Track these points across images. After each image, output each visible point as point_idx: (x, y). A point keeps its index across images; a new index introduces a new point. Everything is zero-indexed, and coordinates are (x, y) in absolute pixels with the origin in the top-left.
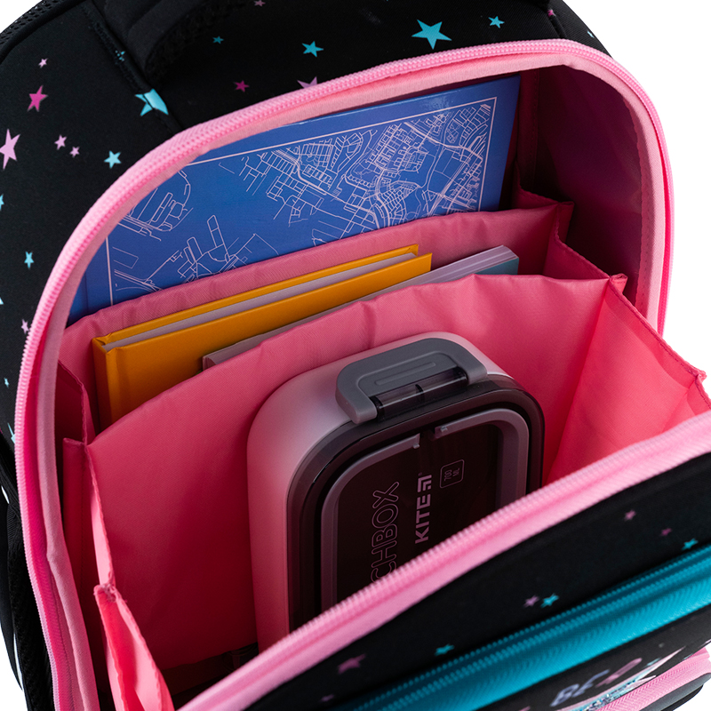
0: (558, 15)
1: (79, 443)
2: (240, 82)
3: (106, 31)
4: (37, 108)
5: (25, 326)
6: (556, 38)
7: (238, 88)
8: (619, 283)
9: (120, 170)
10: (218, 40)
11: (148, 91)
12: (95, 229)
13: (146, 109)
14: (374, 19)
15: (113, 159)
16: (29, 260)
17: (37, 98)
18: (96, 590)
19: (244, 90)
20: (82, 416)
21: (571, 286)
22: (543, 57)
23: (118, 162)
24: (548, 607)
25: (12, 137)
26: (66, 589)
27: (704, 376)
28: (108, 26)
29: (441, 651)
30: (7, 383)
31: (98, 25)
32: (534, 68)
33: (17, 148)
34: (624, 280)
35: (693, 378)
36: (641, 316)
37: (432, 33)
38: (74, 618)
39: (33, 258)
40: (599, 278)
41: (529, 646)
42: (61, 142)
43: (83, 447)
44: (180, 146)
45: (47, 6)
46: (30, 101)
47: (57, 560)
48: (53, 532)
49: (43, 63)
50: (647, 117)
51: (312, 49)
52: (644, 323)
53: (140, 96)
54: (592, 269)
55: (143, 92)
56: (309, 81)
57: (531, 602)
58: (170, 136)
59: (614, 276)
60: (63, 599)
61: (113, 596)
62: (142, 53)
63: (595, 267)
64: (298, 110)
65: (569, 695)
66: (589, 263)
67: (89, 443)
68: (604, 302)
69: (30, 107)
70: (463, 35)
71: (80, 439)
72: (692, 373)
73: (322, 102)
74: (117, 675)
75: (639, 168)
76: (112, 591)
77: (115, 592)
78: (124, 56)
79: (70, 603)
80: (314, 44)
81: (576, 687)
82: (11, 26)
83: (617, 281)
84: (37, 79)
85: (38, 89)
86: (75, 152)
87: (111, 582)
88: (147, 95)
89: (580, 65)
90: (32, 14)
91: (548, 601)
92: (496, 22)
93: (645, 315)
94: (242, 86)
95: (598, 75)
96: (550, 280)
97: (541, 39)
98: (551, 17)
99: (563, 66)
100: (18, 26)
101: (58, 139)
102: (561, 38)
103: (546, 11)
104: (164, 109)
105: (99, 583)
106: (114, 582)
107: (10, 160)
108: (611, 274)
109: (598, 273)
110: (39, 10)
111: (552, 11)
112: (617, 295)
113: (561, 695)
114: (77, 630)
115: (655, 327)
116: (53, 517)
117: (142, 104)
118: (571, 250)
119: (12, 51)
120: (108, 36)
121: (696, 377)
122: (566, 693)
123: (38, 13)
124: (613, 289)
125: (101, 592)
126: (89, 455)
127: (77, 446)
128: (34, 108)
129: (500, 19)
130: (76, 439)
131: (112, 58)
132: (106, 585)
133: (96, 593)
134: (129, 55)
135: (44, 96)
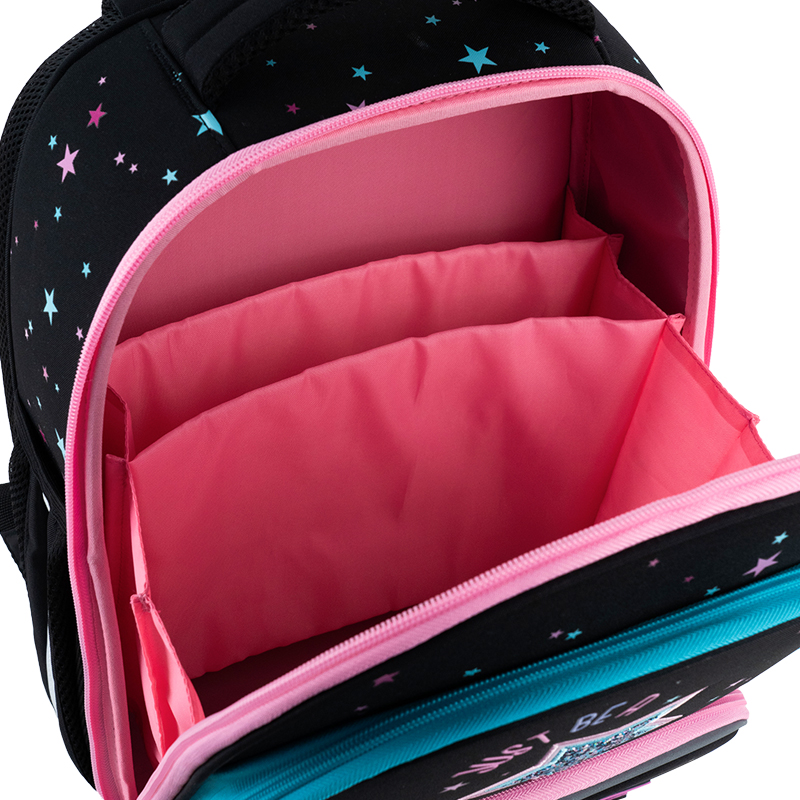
0: (604, 41)
1: (121, 460)
2: (291, 105)
3: (163, 52)
4: (97, 125)
5: (79, 334)
6: (600, 64)
7: (289, 111)
8: (677, 322)
9: (177, 188)
10: (271, 63)
11: (205, 112)
12: (153, 242)
13: (203, 129)
14: (422, 44)
15: (170, 177)
16: (86, 270)
17: (96, 115)
18: (132, 599)
19: (295, 112)
20: (125, 433)
21: (629, 327)
22: (587, 83)
23: (175, 179)
24: (571, 640)
25: (71, 152)
26: (103, 592)
27: (757, 420)
28: (165, 47)
29: (469, 673)
30: (57, 389)
31: (156, 45)
32: (578, 93)
33: (75, 163)
34: (682, 321)
35: (746, 422)
36: (688, 345)
37: (478, 58)
38: (109, 621)
39: (90, 268)
40: (657, 318)
41: (551, 673)
42: (120, 159)
43: (124, 463)
44: (235, 165)
45: (104, 23)
46: (89, 117)
47: (97, 563)
48: (95, 535)
49: (102, 81)
50: (692, 144)
51: (361, 73)
52: (689, 352)
53: (196, 117)
54: (652, 307)
55: (199, 114)
56: (357, 105)
57: (555, 635)
58: (224, 156)
59: (673, 316)
60: (100, 602)
61: (148, 605)
62: (199, 76)
63: (654, 305)
64: (346, 133)
65: (588, 722)
66: (649, 300)
67: (130, 460)
68: (661, 342)
69: (90, 124)
70: (508, 60)
71: (122, 455)
72: (745, 417)
73: (370, 125)
74: (151, 684)
75: (686, 194)
76: (147, 602)
77: (149, 602)
78: (181, 77)
79: (107, 607)
80: (363, 68)
81: (595, 715)
82: (69, 43)
83: (676, 321)
84: (95, 97)
85: (97, 106)
86: (134, 168)
87: (146, 592)
88: (202, 116)
89: (623, 91)
90: (90, 31)
91: (572, 635)
92: (542, 47)
93: (692, 345)
94: (293, 109)
95: (642, 102)
96: (608, 321)
97: (586, 64)
98: (597, 43)
99: (607, 92)
100: (76, 42)
101: (117, 156)
102: (606, 64)
103: (592, 37)
104: (219, 130)
105: (135, 593)
106: (149, 593)
107: (69, 173)
108: (669, 313)
109: (657, 312)
110: (96, 27)
111: (598, 37)
112: (675, 336)
113: (580, 722)
114: (111, 635)
115: (701, 356)
116: (95, 520)
117: (199, 124)
118: (633, 286)
119: (71, 68)
120: (166, 57)
121: (750, 421)
122: (585, 720)
123: (96, 30)
124: (671, 329)
125: (137, 601)
126: (130, 471)
127: (119, 462)
128: (94, 124)
129: (545, 45)
130: (118, 456)
131: (170, 79)
132: (142, 595)
133: (132, 602)
134: (185, 76)
135: (104, 114)
